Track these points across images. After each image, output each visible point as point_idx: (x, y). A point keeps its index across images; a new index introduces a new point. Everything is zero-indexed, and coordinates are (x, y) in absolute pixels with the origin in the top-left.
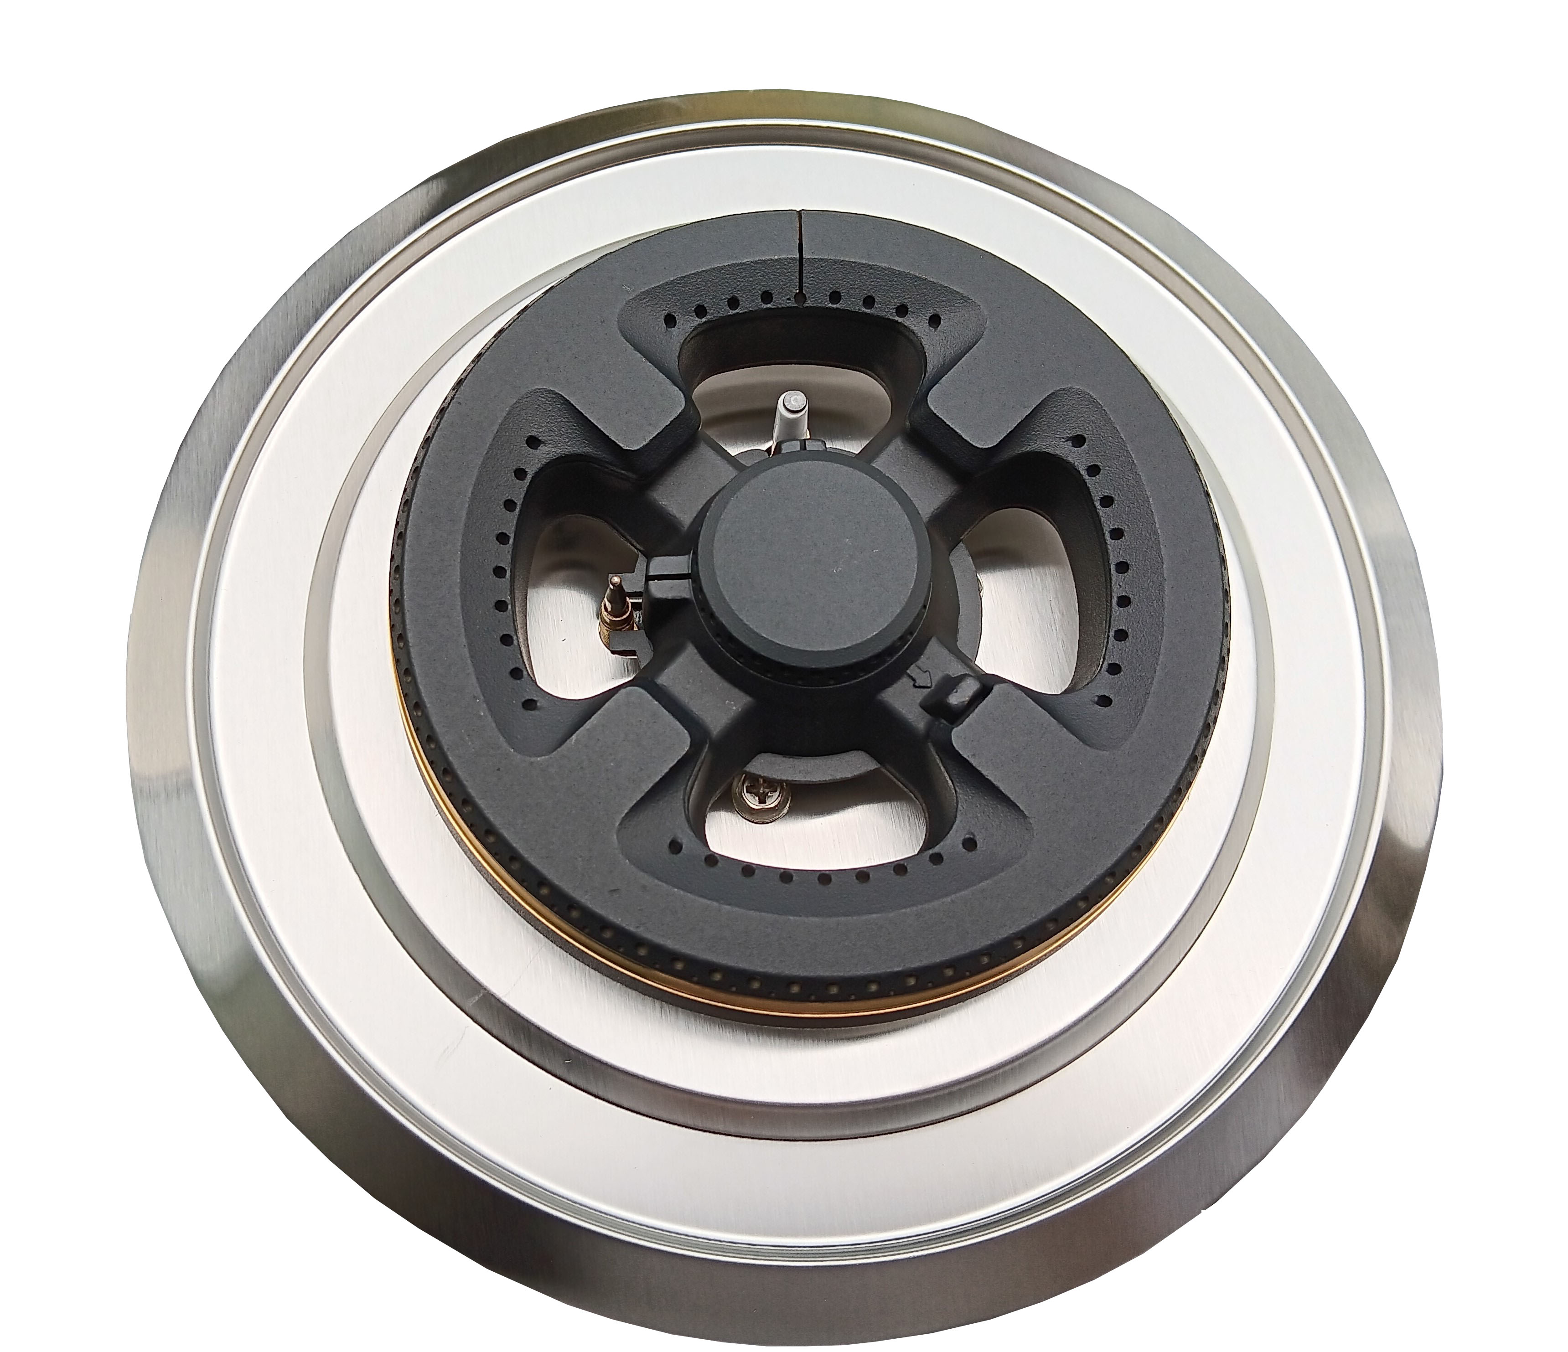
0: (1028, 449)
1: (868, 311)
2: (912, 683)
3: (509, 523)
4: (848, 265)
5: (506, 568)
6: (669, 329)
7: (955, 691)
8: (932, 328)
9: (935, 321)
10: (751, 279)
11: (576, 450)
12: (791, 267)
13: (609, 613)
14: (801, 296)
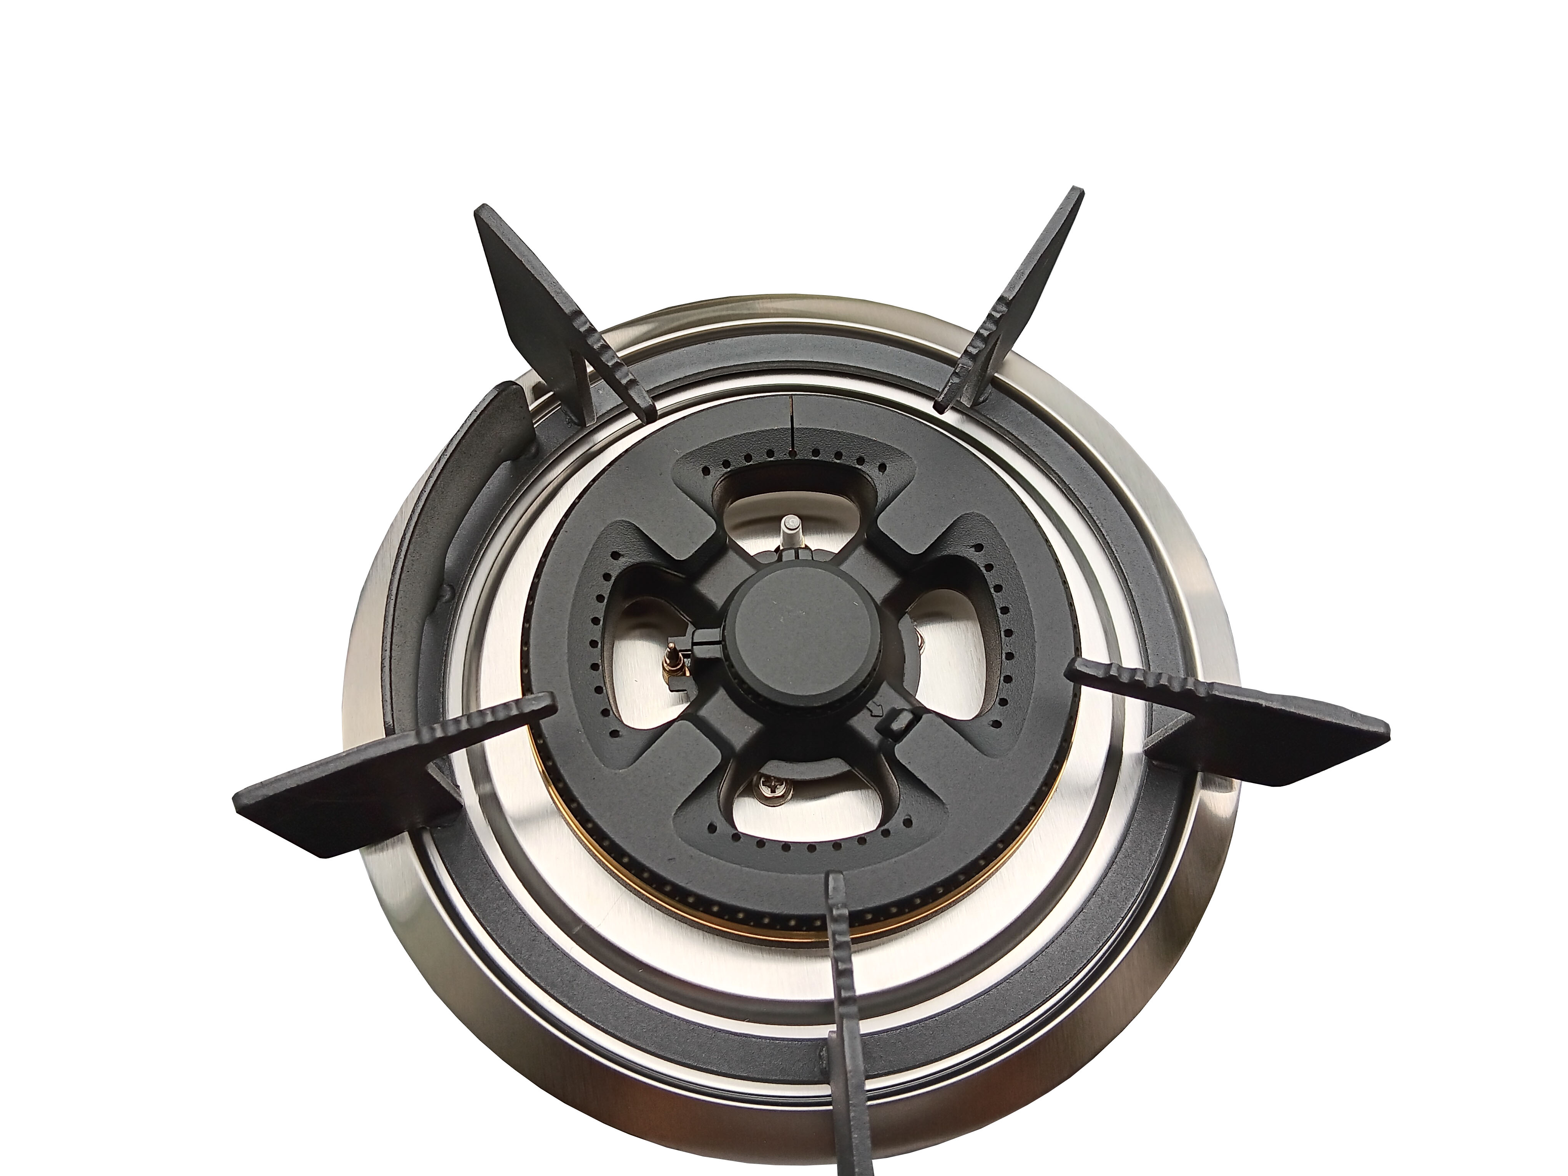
0: (945, 554)
1: (838, 461)
2: (870, 713)
3: (600, 610)
4: (824, 432)
5: (598, 641)
6: (705, 477)
7: (896, 720)
8: (880, 473)
9: (882, 467)
10: (760, 442)
11: (644, 559)
12: (786, 434)
13: (668, 665)
14: (793, 453)
